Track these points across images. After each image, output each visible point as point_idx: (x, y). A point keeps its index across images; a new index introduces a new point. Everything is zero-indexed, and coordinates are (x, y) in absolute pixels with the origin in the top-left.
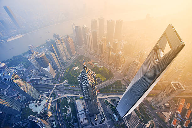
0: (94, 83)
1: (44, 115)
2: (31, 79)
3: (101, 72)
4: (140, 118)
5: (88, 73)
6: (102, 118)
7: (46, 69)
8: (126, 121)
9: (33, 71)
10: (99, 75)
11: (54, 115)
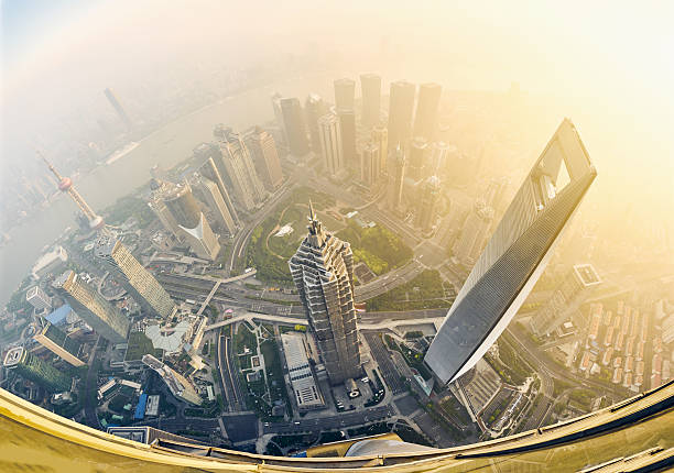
0: (348, 279)
1: (182, 363)
2: (153, 258)
3: (369, 242)
4: (501, 376)
5: (324, 244)
6: (375, 391)
7: (193, 232)
8: (460, 391)
9: (158, 238)
10: (361, 253)
11: (209, 369)
